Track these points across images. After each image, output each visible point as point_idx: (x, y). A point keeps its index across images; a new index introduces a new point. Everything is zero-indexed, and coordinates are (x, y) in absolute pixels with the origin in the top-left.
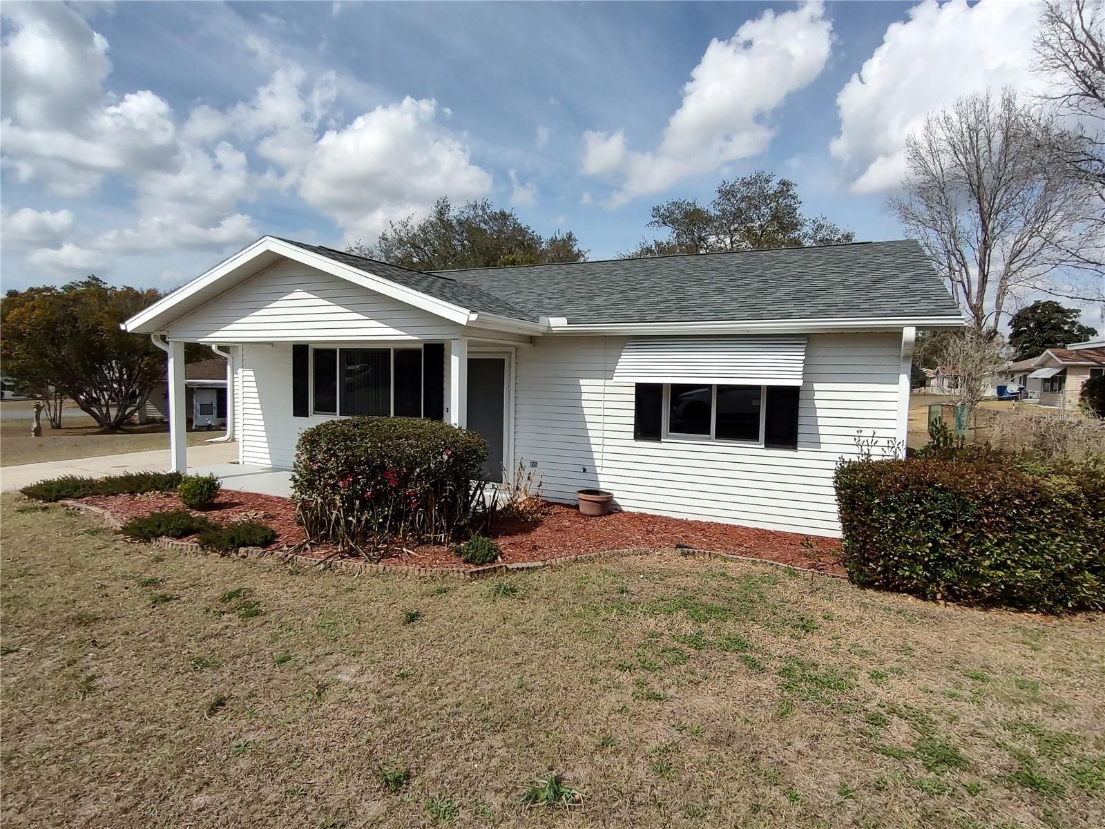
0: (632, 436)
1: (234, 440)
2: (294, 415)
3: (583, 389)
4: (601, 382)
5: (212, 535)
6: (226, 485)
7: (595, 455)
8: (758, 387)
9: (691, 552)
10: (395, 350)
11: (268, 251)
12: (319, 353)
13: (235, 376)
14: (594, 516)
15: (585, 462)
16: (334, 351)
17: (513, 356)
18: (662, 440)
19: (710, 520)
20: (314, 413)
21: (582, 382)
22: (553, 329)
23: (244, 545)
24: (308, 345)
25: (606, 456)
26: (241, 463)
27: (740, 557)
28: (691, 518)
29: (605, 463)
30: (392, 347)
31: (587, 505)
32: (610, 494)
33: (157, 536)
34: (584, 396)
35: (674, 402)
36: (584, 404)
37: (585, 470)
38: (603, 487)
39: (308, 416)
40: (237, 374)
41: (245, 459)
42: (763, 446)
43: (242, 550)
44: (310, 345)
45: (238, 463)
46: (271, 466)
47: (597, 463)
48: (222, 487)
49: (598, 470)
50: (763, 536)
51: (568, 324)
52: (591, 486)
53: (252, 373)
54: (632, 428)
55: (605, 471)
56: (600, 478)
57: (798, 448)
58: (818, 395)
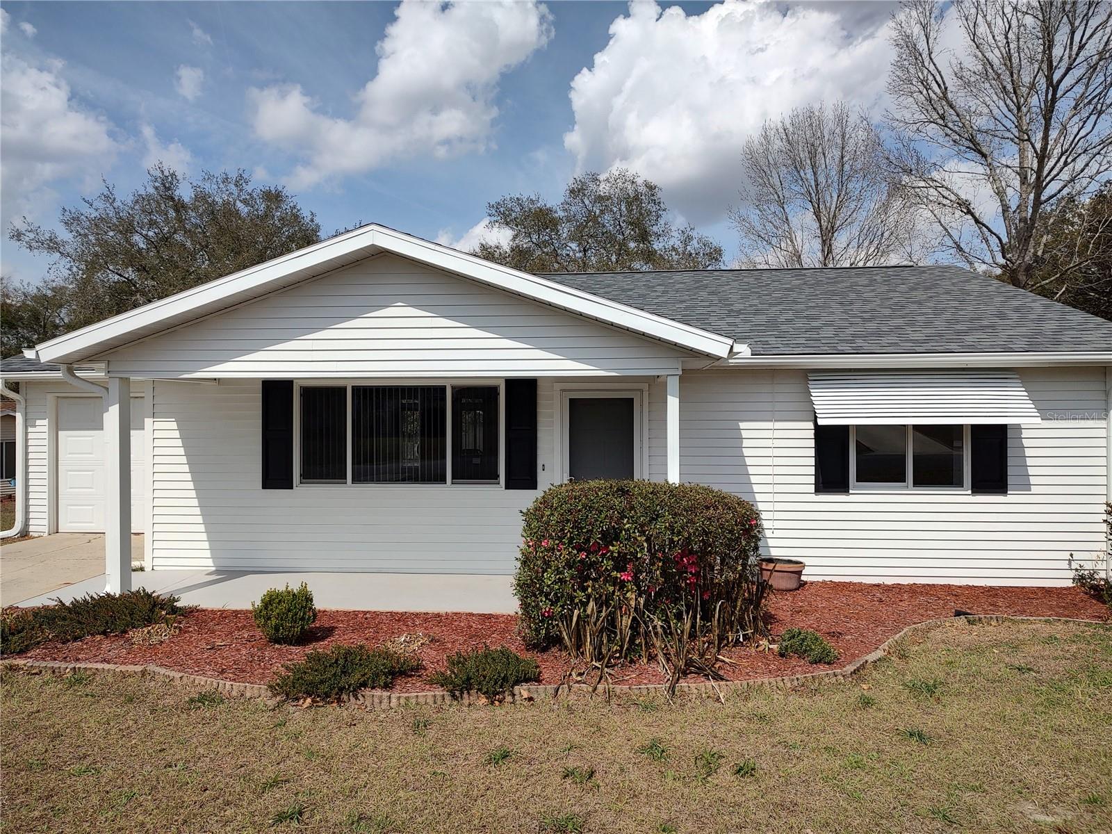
0: (812, 488)
2: (265, 487)
3: (744, 434)
4: (770, 425)
7: (764, 515)
8: (962, 426)
9: (977, 619)
11: (373, 246)
17: (646, 394)
18: (851, 491)
19: (911, 581)
21: (742, 425)
24: (292, 381)
25: (779, 516)
26: (148, 568)
27: (1031, 618)
28: (889, 582)
29: (778, 525)
30: (449, 386)
32: (798, 562)
34: (746, 443)
36: (746, 452)
38: (777, 553)
39: (291, 488)
41: (156, 562)
42: (970, 492)
44: (295, 381)
46: (214, 569)
47: (766, 525)
49: (769, 534)
51: (753, 355)
53: (174, 425)
54: (812, 480)
55: (778, 533)
56: (772, 543)
57: (1009, 492)
58: (1025, 434)
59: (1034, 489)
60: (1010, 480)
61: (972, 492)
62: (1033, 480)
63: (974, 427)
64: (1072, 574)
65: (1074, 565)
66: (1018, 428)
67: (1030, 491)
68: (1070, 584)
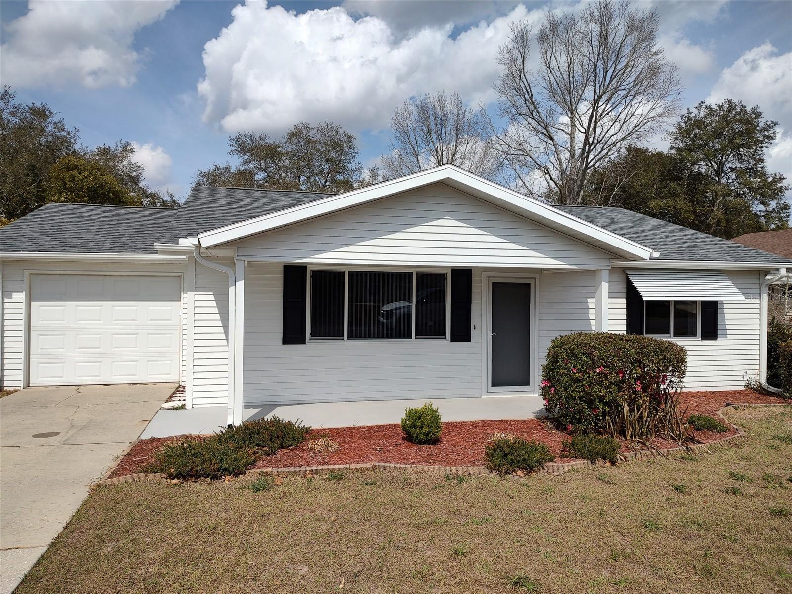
2: (285, 343)
10: (417, 274)
11: (448, 178)
17: (537, 281)
21: (588, 301)
26: (189, 407)
30: (415, 272)
34: (590, 311)
36: (591, 316)
39: (305, 343)
41: (196, 401)
42: (700, 339)
44: (308, 266)
45: (183, 408)
57: (718, 339)
58: (725, 306)
59: (729, 337)
60: (719, 332)
61: (702, 339)
62: (728, 332)
63: (703, 302)
64: (744, 383)
65: (746, 378)
66: (722, 302)
67: (727, 338)
68: (743, 388)
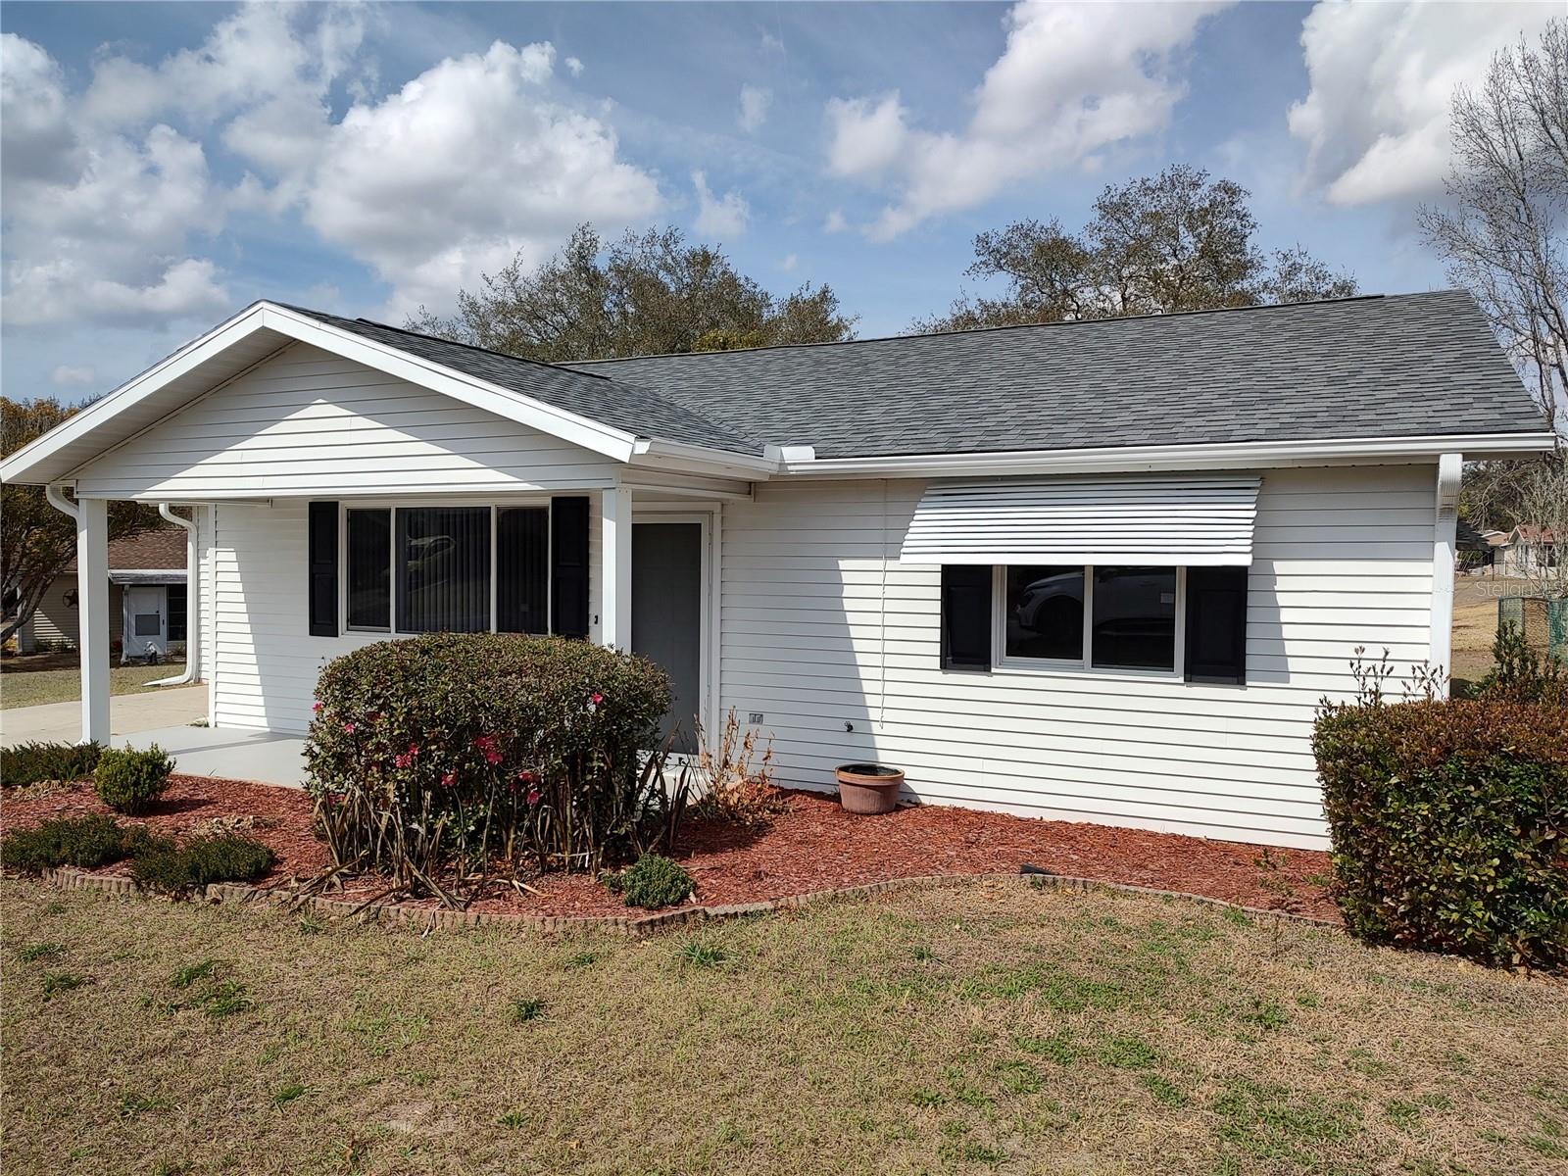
0: (936, 662)
1: (198, 681)
2: (312, 633)
3: (846, 578)
4: (878, 564)
5: (157, 860)
6: (184, 767)
7: (870, 700)
8: (1171, 570)
9: (1050, 881)
10: (498, 509)
11: (264, 329)
12: (357, 516)
13: (202, 561)
14: (868, 815)
15: (851, 713)
16: (387, 512)
17: (717, 518)
18: (993, 670)
19: (1084, 819)
20: (348, 630)
21: (843, 564)
22: (790, 468)
23: (217, 878)
24: (337, 503)
25: (889, 702)
26: (212, 725)
27: (1142, 890)
28: (1050, 817)
29: (889, 715)
30: (492, 504)
31: (856, 794)
32: (897, 772)
33: (54, 865)
34: (847, 591)
35: (1014, 598)
36: (847, 605)
37: (850, 728)
38: (885, 759)
39: (337, 636)
40: (206, 558)
41: (220, 717)
42: (1181, 680)
43: (213, 889)
44: (341, 502)
45: (207, 726)
46: (268, 730)
47: (873, 714)
48: (177, 771)
49: (876, 728)
50: (1183, 848)
51: (816, 458)
52: (862, 757)
53: (233, 556)
54: (936, 649)
55: (888, 729)
56: (879, 742)
57: (1248, 683)
59: (1295, 681)
60: (1251, 663)
61: (1187, 680)
62: (1293, 665)
63: (1190, 569)
66: (1269, 573)
67: (1288, 682)
